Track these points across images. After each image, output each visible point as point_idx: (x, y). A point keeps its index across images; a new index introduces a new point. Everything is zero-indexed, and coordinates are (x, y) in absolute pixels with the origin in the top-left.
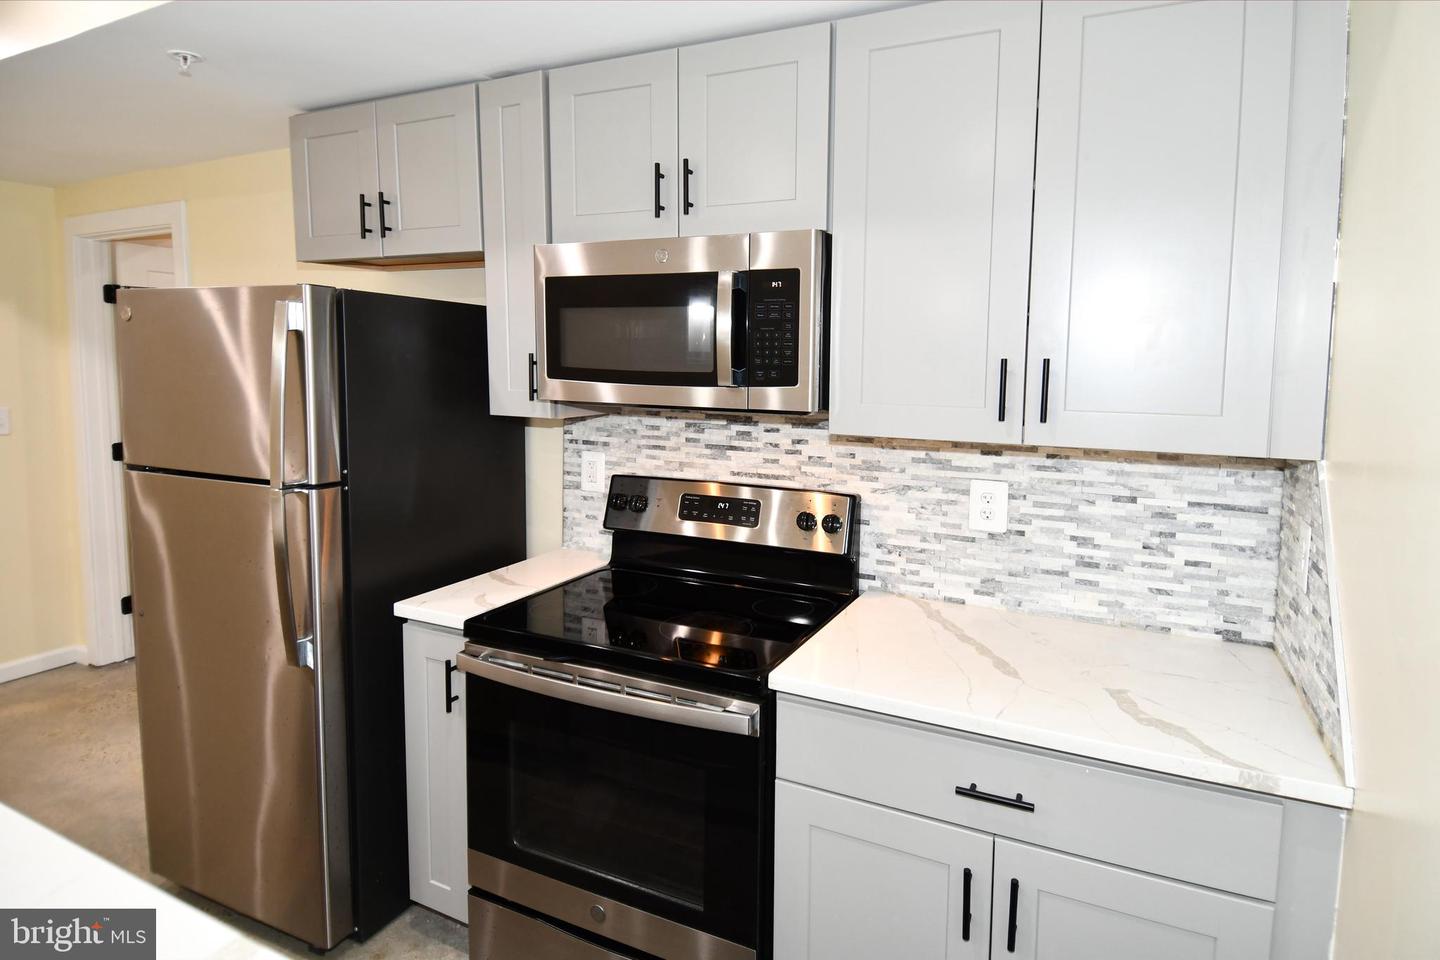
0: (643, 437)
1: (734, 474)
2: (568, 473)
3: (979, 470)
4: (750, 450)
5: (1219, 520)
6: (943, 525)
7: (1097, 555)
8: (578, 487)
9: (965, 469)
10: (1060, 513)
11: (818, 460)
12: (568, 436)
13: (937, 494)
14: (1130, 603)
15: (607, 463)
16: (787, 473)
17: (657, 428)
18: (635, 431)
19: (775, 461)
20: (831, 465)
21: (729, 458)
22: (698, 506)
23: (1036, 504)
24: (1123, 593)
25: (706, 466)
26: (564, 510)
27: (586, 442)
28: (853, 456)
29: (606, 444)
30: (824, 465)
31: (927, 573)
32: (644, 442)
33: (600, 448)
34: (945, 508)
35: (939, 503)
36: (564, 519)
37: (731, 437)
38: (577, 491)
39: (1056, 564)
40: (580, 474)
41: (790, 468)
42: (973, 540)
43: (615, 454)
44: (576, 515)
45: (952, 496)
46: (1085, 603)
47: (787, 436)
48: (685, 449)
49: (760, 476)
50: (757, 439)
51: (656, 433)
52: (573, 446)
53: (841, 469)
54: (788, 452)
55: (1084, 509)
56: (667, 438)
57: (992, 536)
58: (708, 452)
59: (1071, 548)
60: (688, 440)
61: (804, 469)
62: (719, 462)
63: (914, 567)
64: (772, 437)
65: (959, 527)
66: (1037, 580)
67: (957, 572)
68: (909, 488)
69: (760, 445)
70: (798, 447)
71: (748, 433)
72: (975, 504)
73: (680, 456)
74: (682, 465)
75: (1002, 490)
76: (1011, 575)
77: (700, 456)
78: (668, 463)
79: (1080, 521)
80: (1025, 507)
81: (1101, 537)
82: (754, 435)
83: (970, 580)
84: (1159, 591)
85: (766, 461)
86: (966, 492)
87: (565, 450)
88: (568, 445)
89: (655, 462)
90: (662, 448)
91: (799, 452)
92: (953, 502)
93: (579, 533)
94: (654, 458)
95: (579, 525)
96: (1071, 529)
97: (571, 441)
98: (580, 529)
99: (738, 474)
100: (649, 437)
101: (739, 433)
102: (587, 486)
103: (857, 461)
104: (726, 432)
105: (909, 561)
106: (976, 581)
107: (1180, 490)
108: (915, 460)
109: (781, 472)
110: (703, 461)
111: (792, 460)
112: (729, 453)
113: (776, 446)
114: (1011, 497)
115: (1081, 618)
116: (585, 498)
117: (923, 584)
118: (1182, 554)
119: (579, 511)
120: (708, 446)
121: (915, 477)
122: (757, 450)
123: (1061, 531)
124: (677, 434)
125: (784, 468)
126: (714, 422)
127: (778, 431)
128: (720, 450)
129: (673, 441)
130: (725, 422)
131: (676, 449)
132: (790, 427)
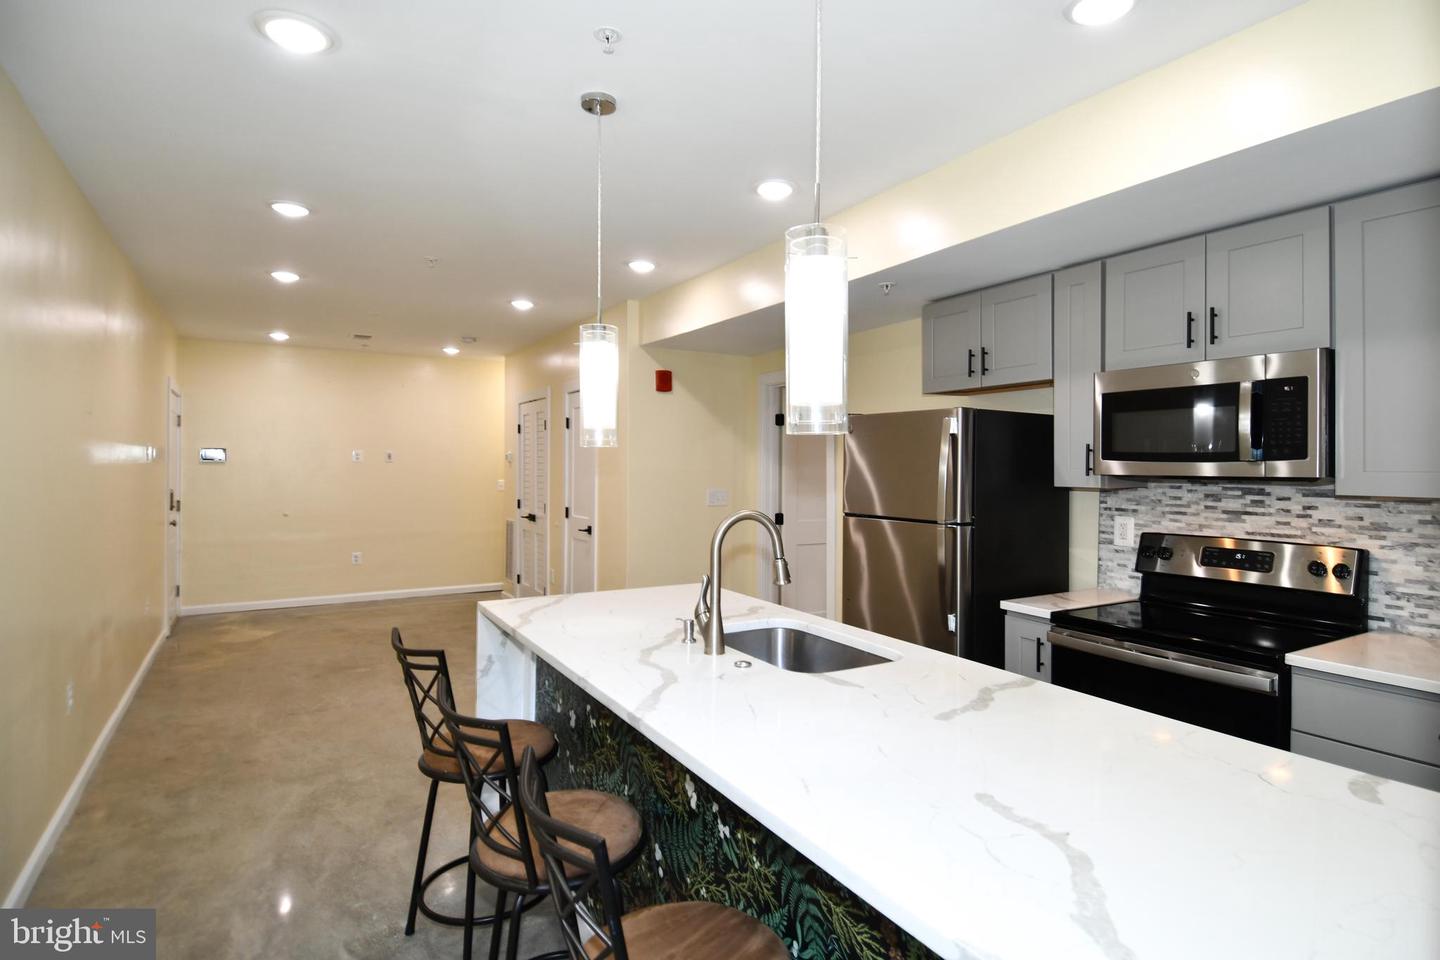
0: (1167, 505)
1: (1248, 533)
2: (1103, 532)
4: (1264, 514)
8: (1111, 542)
11: (1328, 523)
12: (1103, 505)
15: (1136, 525)
16: (1299, 533)
17: (1180, 498)
18: (1160, 501)
19: (1288, 524)
20: (1340, 526)
21: (1244, 521)
22: (1214, 555)
25: (1221, 527)
26: (1099, 559)
27: (1117, 510)
28: (1362, 519)
29: (1135, 511)
30: (1334, 526)
31: (1435, 616)
32: (1168, 509)
33: (1130, 513)
36: (1099, 566)
37: (1246, 505)
38: (1111, 546)
40: (1112, 533)
41: (1301, 529)
43: (1143, 519)
44: (1110, 564)
47: (1298, 503)
48: (1204, 515)
49: (1273, 535)
50: (1269, 506)
51: (1178, 502)
52: (1108, 512)
53: (1350, 530)
54: (1299, 516)
56: (1188, 506)
58: (1225, 516)
60: (1206, 507)
61: (1314, 529)
62: (1235, 524)
63: (1423, 611)
64: (1284, 505)
68: (1416, 545)
69: (1272, 510)
70: (1309, 512)
71: (1262, 502)
73: (1200, 520)
74: (1201, 527)
77: (1217, 520)
78: (1189, 525)
82: (1267, 502)
85: (1278, 523)
87: (1101, 515)
88: (1103, 512)
89: (1175, 523)
90: (1184, 514)
91: (1310, 516)
93: (1111, 577)
94: (1176, 521)
95: (1112, 571)
97: (1106, 509)
98: (1112, 574)
99: (1253, 534)
100: (1172, 505)
101: (1253, 502)
102: (1118, 542)
103: (1367, 523)
104: (1242, 501)
105: (1418, 606)
108: (1424, 522)
109: (1293, 532)
110: (1220, 523)
111: (1303, 523)
112: (1244, 517)
113: (1288, 511)
116: (1117, 551)
117: (1432, 626)
119: (1111, 560)
120: (1224, 512)
121: (1422, 536)
122: (1270, 514)
124: (1197, 503)
125: (1296, 528)
126: (1230, 493)
127: (1289, 499)
128: (1236, 515)
129: (1193, 508)
130: (1240, 493)
131: (1196, 514)
132: (1300, 496)
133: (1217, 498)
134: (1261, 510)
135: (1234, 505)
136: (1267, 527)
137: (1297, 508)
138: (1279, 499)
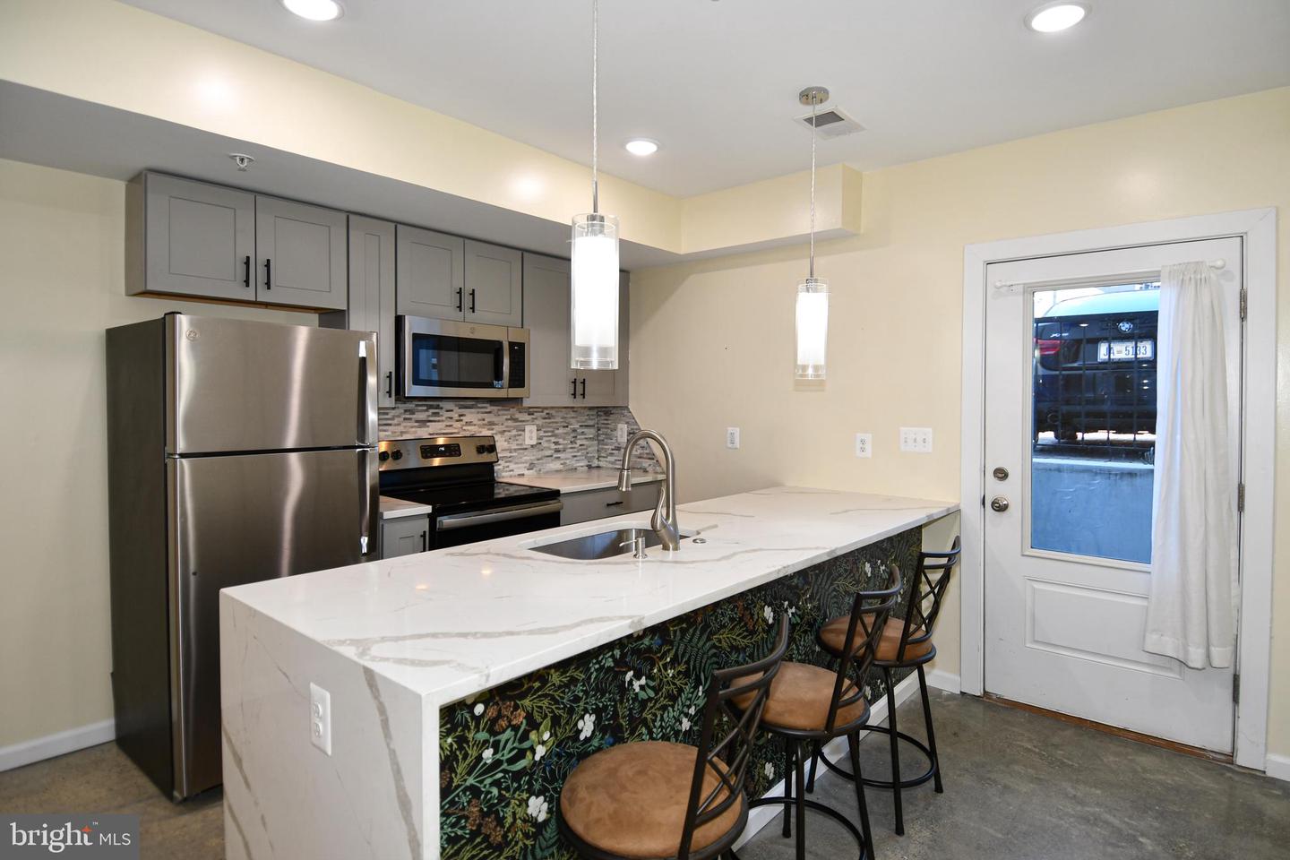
1: (431, 434)
3: (528, 421)
4: (439, 421)
5: (586, 430)
6: (518, 445)
7: (561, 447)
9: (524, 421)
10: (550, 434)
13: (514, 432)
14: (568, 461)
16: (456, 431)
19: (451, 426)
21: (428, 426)
22: (430, 450)
23: (545, 432)
24: (566, 459)
25: (416, 432)
28: (484, 420)
31: (512, 466)
34: (517, 438)
35: (515, 436)
37: (429, 416)
39: (548, 453)
42: (526, 449)
45: (520, 433)
46: (557, 465)
48: (405, 424)
50: (442, 415)
51: (386, 417)
53: (480, 426)
54: (457, 421)
55: (557, 432)
56: (393, 419)
57: (532, 446)
58: (416, 424)
59: (553, 446)
60: (405, 419)
61: (464, 428)
62: (422, 429)
63: (507, 464)
64: (449, 414)
65: (521, 445)
66: (544, 461)
67: (522, 463)
68: (505, 431)
69: (444, 418)
70: (462, 418)
71: (438, 413)
72: (527, 434)
73: (401, 428)
74: (402, 433)
75: (535, 428)
76: (538, 460)
77: (412, 427)
78: (393, 432)
79: (555, 436)
80: (542, 434)
81: (561, 441)
82: (441, 413)
83: (525, 465)
84: (575, 456)
85: (447, 426)
86: (524, 430)
89: (387, 433)
90: (390, 425)
92: (520, 435)
94: (385, 431)
96: (553, 439)
101: (433, 413)
103: (486, 422)
104: (427, 413)
105: (506, 462)
106: (528, 465)
107: (578, 422)
108: (507, 419)
110: (414, 429)
112: (428, 424)
114: (538, 430)
115: (557, 471)
117: (510, 471)
118: (579, 442)
120: (417, 421)
121: (507, 427)
122: (443, 421)
123: (550, 441)
124: (399, 416)
125: (455, 428)
126: (420, 408)
127: (452, 411)
128: (423, 423)
129: (396, 421)
130: (425, 408)
131: (399, 425)
132: (457, 408)
133: (412, 412)
134: (438, 419)
135: (422, 416)
136: (441, 429)
137: (456, 416)
138: (447, 411)
